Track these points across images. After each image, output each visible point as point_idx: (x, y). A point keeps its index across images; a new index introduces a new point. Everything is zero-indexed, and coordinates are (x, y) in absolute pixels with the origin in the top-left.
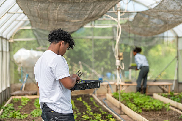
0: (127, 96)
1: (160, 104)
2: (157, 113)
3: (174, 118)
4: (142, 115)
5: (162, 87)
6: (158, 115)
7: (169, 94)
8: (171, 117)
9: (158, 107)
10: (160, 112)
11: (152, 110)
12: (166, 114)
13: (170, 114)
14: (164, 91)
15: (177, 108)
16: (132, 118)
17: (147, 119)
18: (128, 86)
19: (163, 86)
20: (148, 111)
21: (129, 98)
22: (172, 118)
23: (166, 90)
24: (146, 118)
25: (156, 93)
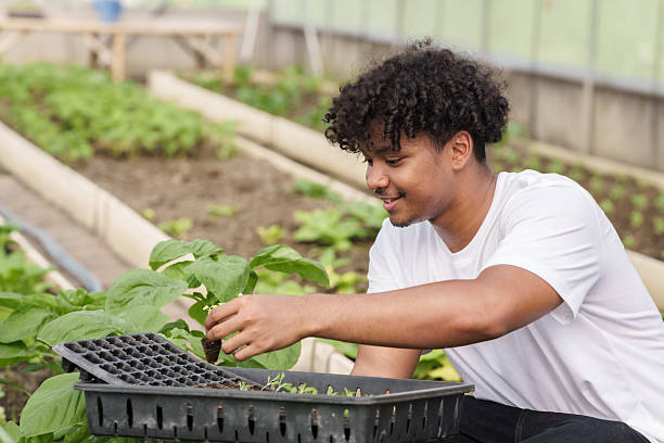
0: (20, 79)
1: (189, 123)
2: (172, 165)
3: (258, 194)
4: (95, 178)
5: (195, 44)
6: (177, 179)
7: (229, 76)
8: (246, 188)
9: (176, 137)
10: (185, 166)
11: (145, 153)
12: (215, 174)
13: (238, 175)
14: (201, 61)
15: (269, 146)
16: (37, 194)
17: (123, 200)
18: (26, 32)
19: (201, 36)
20: (123, 156)
21: (31, 90)
22: (246, 198)
23: (213, 56)
24: (113, 192)
25: (163, 68)
